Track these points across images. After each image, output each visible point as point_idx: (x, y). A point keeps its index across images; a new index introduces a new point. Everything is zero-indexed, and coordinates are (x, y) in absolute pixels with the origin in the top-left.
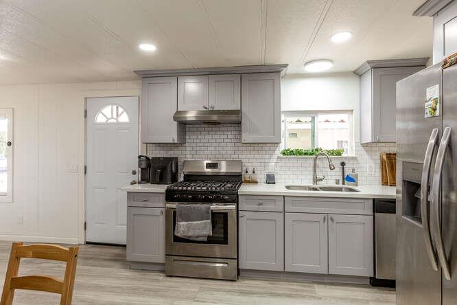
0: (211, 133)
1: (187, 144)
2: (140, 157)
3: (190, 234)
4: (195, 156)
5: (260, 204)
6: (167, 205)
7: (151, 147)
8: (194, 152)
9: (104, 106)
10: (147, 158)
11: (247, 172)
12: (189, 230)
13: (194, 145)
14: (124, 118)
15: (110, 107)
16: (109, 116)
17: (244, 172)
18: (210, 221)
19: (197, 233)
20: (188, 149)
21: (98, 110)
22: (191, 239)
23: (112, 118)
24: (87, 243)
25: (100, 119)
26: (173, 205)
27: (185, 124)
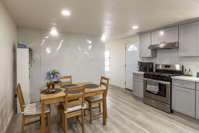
0: (168, 53)
1: (157, 58)
2: (139, 62)
3: (151, 90)
4: (161, 62)
5: (182, 84)
6: (144, 79)
7: (144, 59)
8: (160, 61)
9: (130, 45)
10: (141, 63)
11: (186, 70)
12: (150, 89)
13: (161, 58)
14: (136, 49)
15: (132, 46)
16: (131, 49)
17: (184, 70)
18: (158, 87)
19: (153, 90)
20: (158, 59)
21: (129, 47)
22: (152, 92)
23: (132, 49)
24: (126, 89)
25: (129, 50)
26: (145, 79)
27: (157, 50)
